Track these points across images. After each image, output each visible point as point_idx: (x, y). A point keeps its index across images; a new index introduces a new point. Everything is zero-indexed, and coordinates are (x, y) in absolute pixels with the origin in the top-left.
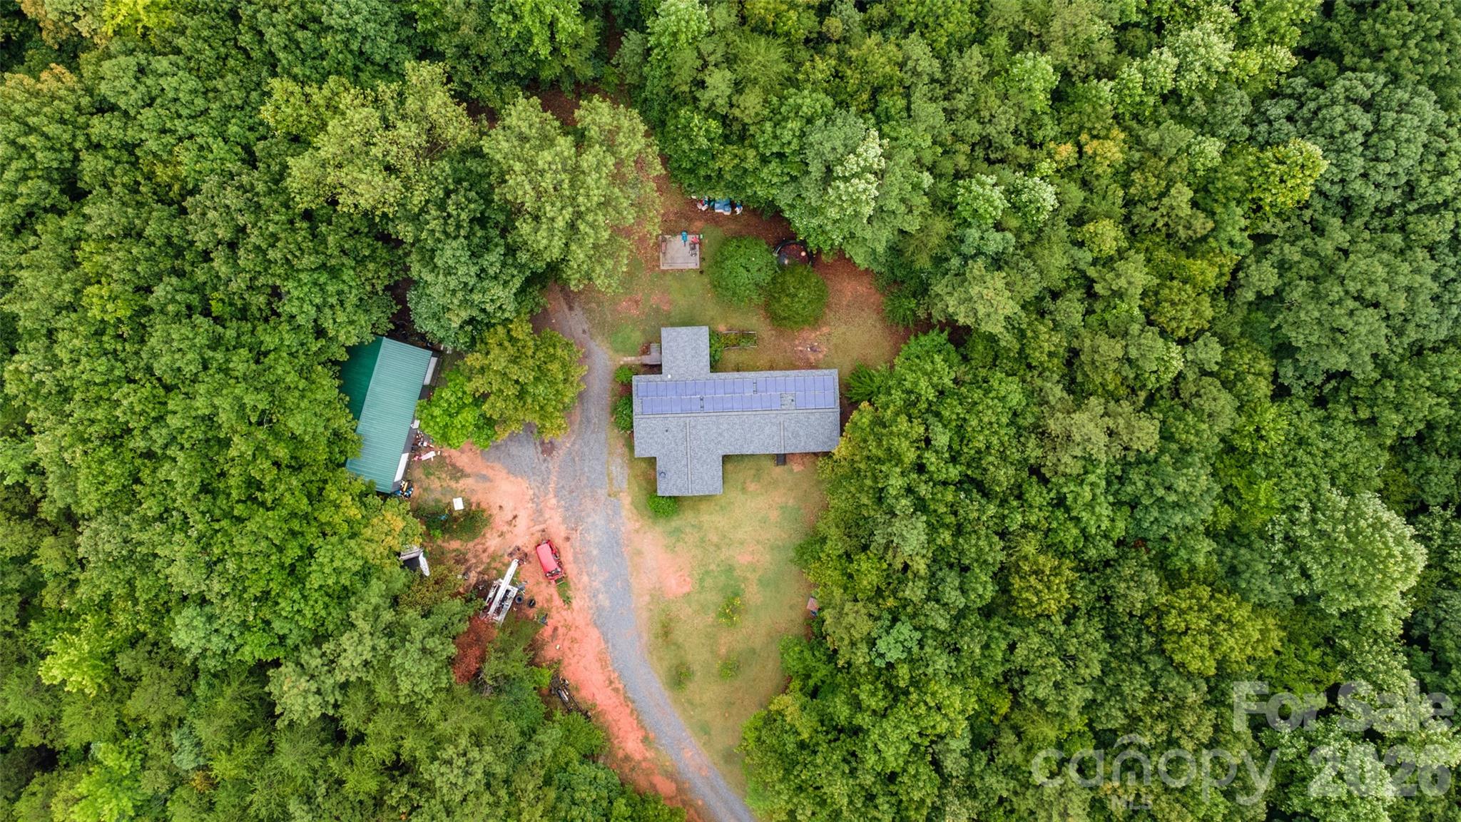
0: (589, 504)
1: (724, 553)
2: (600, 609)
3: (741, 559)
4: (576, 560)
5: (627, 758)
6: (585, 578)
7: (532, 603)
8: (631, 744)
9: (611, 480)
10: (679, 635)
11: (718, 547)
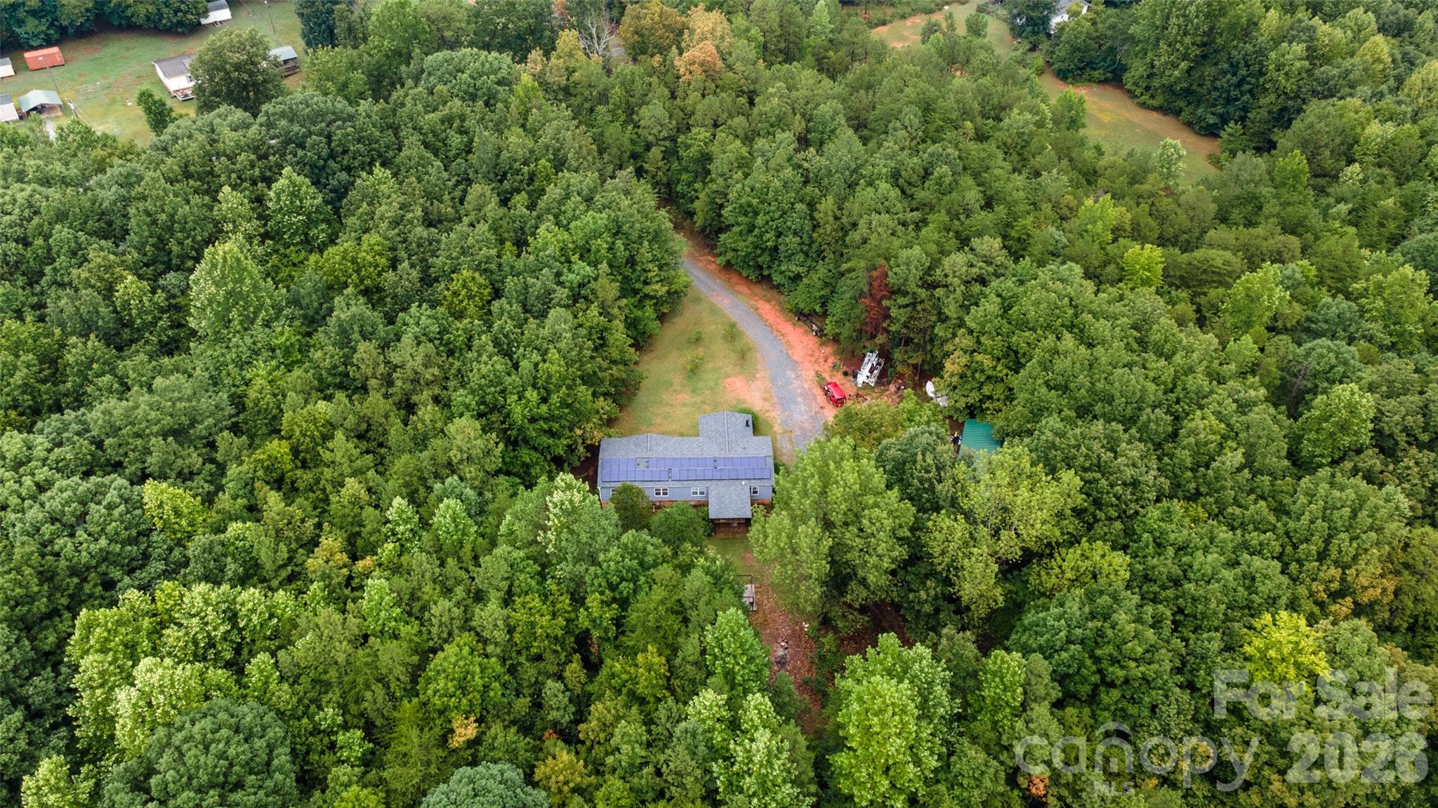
0: (807, 425)
1: (699, 399)
2: (794, 369)
3: (686, 397)
4: (815, 396)
5: (769, 301)
6: (806, 386)
7: (846, 374)
8: (765, 308)
9: (790, 440)
10: (733, 357)
11: (703, 402)
